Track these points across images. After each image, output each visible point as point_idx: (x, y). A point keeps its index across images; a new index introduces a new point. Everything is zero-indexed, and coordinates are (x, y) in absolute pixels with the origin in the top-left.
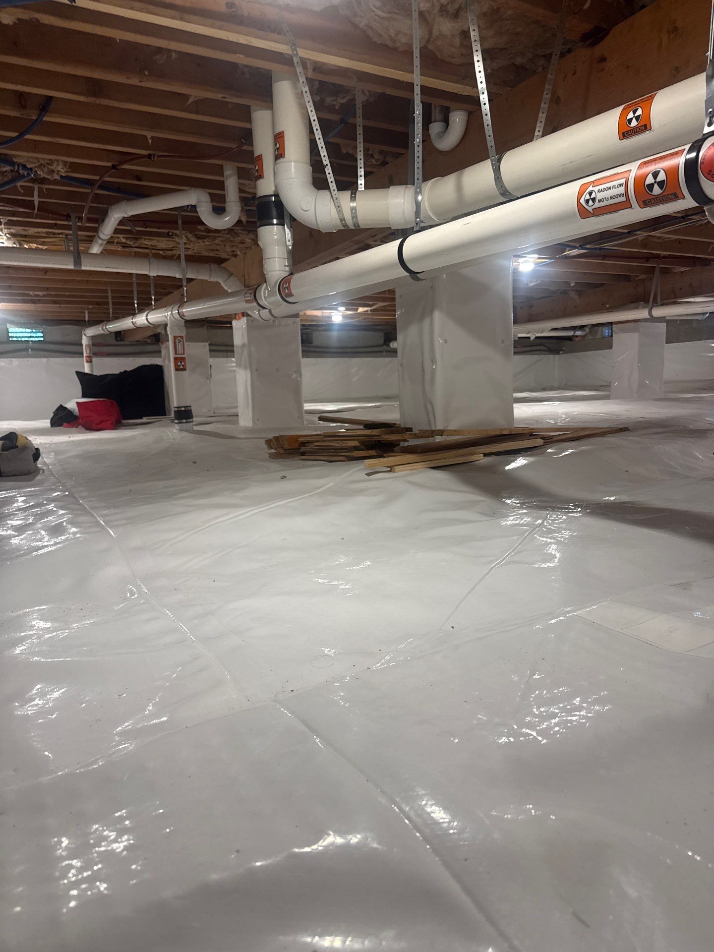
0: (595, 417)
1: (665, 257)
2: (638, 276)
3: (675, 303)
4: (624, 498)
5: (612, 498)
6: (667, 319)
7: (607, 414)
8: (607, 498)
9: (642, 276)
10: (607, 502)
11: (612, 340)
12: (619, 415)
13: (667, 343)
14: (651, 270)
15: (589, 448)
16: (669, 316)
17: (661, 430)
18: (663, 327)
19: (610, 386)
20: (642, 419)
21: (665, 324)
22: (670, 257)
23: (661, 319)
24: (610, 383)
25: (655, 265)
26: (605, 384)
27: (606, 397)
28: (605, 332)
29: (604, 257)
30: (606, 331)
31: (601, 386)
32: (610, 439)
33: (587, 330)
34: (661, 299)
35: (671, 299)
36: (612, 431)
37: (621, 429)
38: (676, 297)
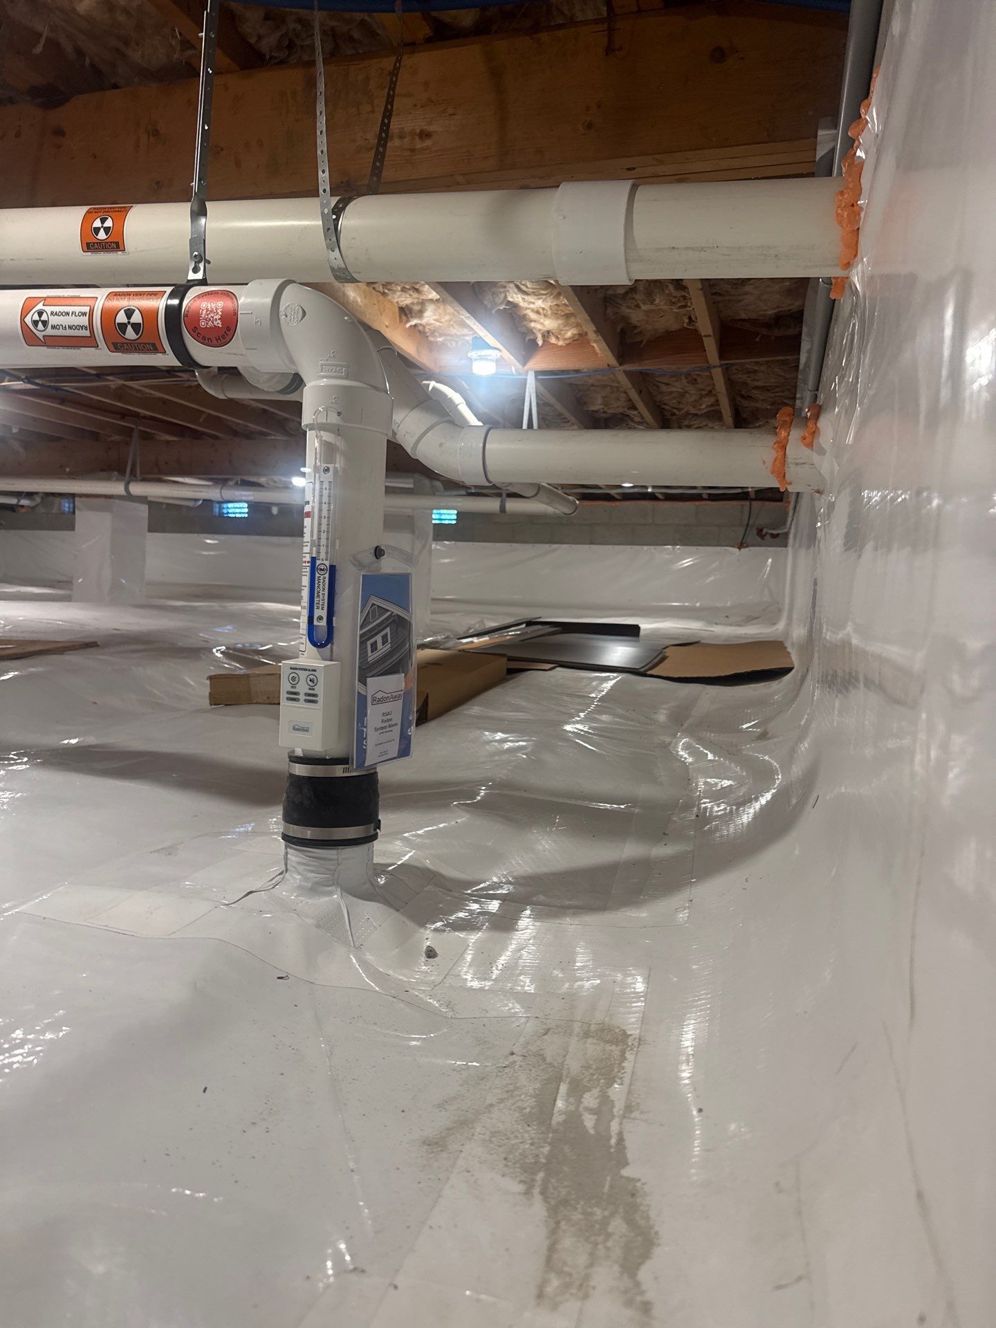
0: (49, 625)
1: (145, 417)
2: (111, 436)
3: (160, 481)
4: (91, 740)
5: (74, 741)
6: (149, 499)
7: (66, 622)
8: (66, 742)
9: (116, 438)
10: (65, 746)
11: (74, 518)
12: (84, 625)
13: (150, 531)
14: (128, 432)
15: (40, 669)
16: (151, 496)
17: (142, 647)
18: (144, 510)
19: (71, 582)
20: (116, 632)
21: (147, 507)
22: (152, 418)
23: (142, 499)
24: (72, 578)
25: (134, 426)
26: (65, 579)
27: (66, 599)
28: (64, 506)
29: (63, 401)
30: (66, 505)
31: (59, 582)
32: (71, 658)
33: (38, 500)
34: (142, 473)
35: (154, 473)
36: (74, 646)
37: (87, 644)
38: (160, 472)
